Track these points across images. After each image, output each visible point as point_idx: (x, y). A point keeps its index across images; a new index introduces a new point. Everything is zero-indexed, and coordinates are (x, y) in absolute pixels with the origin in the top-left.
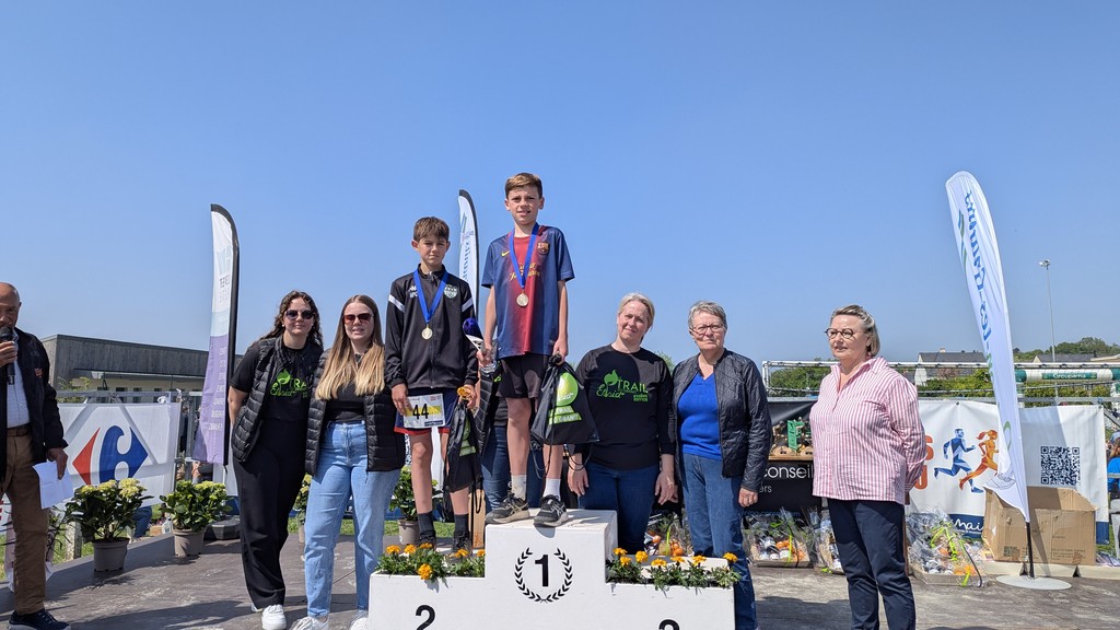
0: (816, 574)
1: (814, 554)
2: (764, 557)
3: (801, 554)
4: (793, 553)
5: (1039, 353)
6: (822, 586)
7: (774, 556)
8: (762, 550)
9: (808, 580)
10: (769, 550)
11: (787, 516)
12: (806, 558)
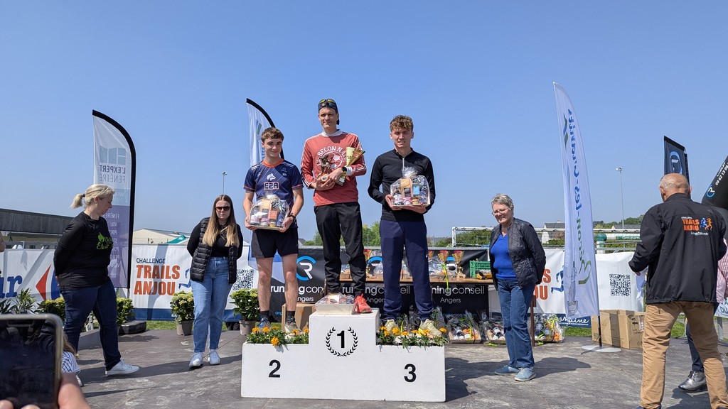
0: (485, 346)
1: (483, 336)
2: (456, 338)
3: (476, 336)
4: (472, 335)
5: (615, 224)
6: (488, 352)
7: (461, 337)
8: (455, 334)
9: (481, 349)
10: (459, 334)
11: (469, 315)
12: (480, 338)
